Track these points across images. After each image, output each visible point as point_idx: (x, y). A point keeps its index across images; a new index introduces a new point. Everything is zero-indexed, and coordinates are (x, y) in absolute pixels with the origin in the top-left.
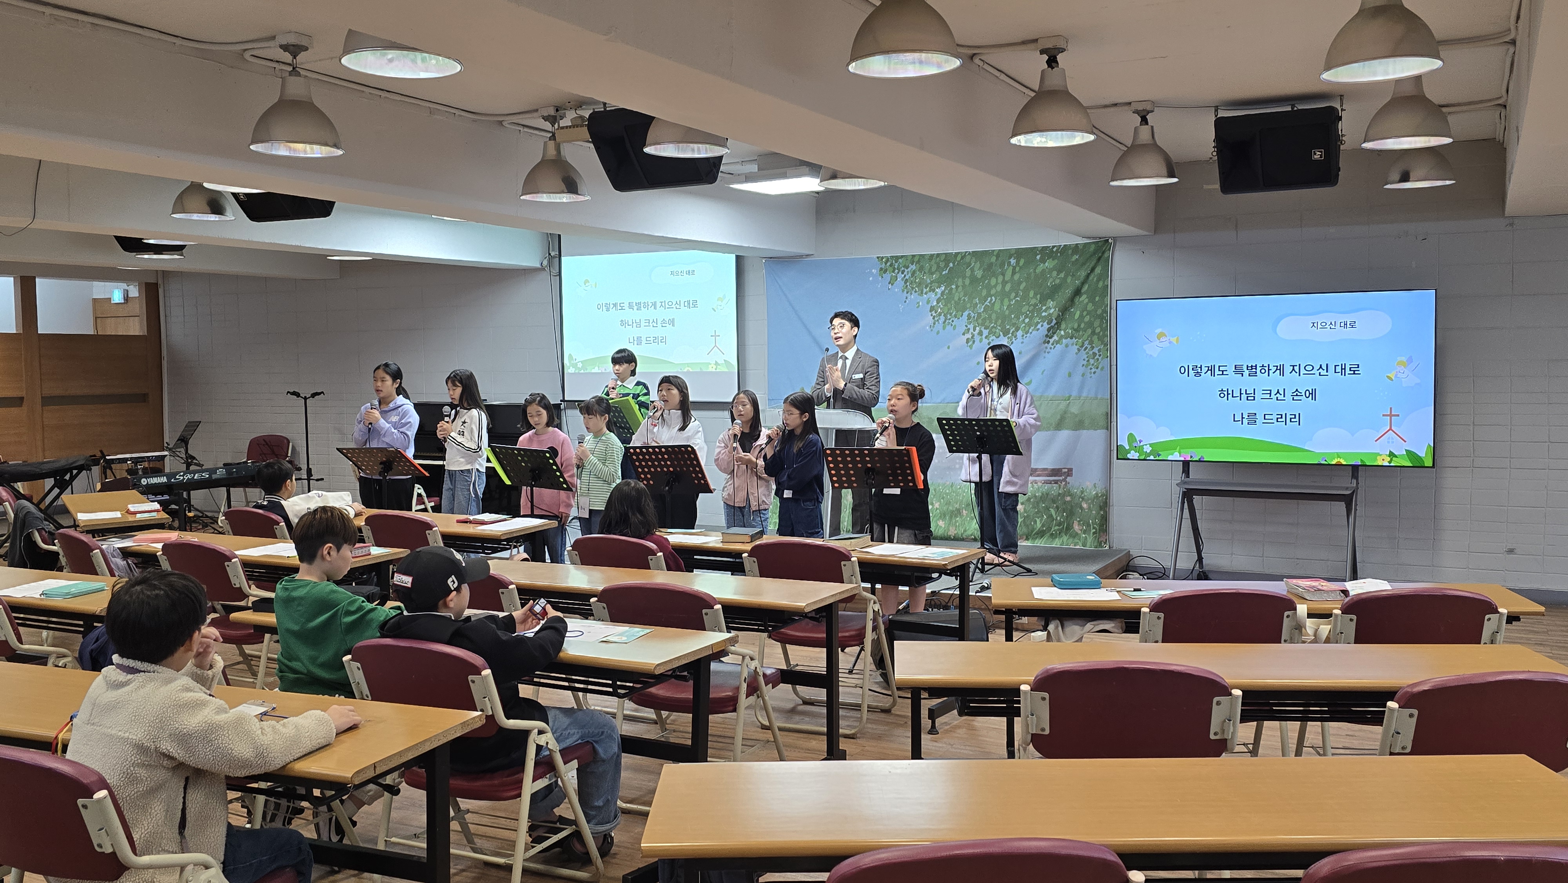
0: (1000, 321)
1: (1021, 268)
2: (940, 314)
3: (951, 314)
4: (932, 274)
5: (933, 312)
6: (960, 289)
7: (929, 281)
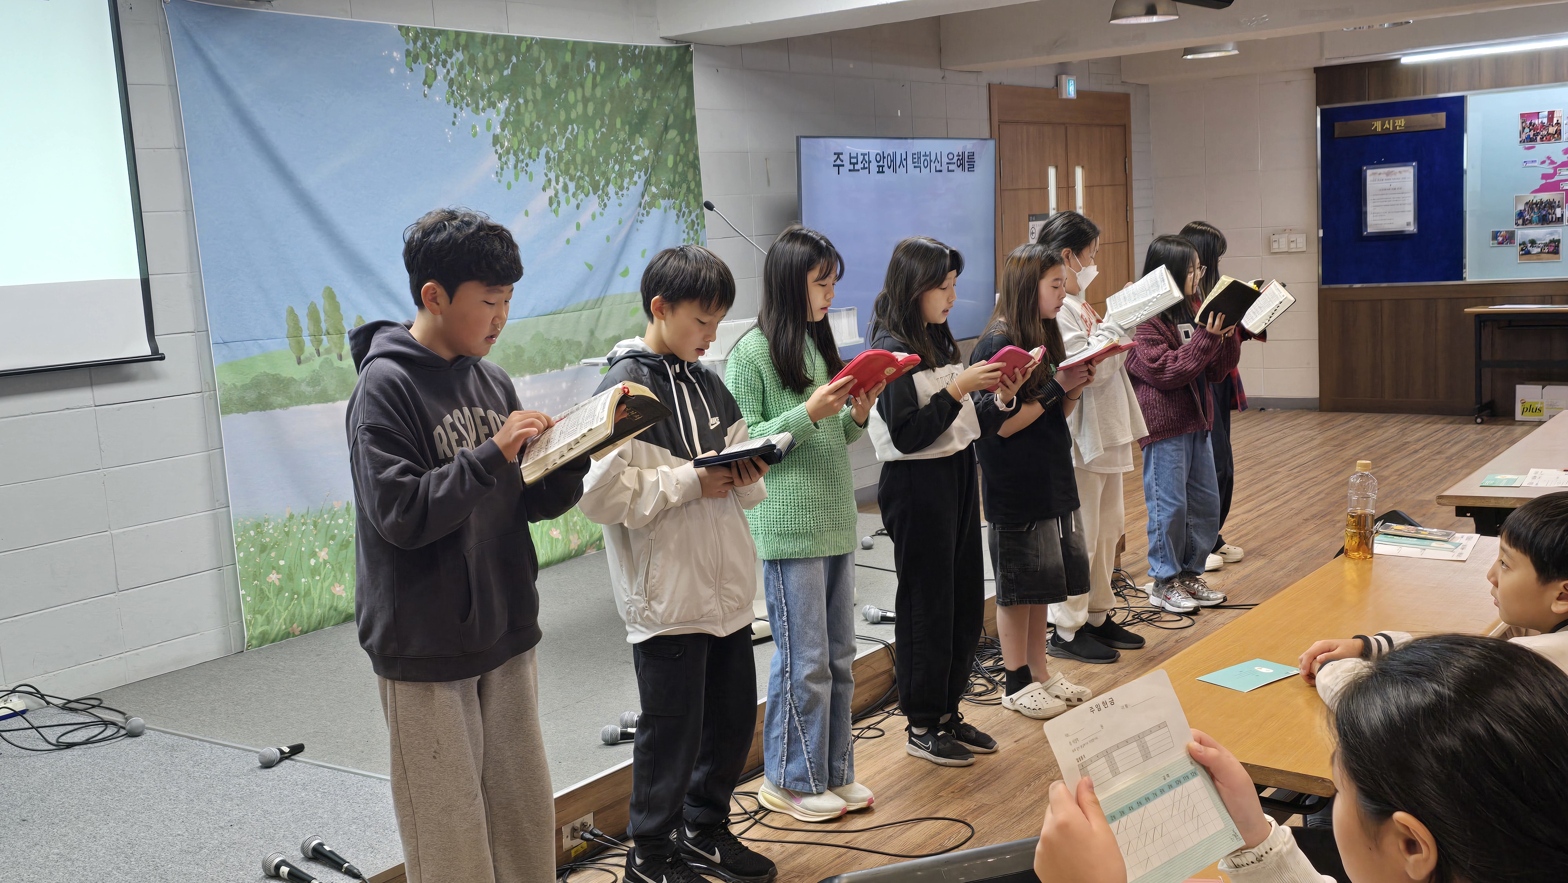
0: (587, 166)
1: (602, 77)
2: (508, 153)
3: (523, 151)
4: (488, 72)
5: (498, 147)
6: (530, 104)
7: (485, 87)
